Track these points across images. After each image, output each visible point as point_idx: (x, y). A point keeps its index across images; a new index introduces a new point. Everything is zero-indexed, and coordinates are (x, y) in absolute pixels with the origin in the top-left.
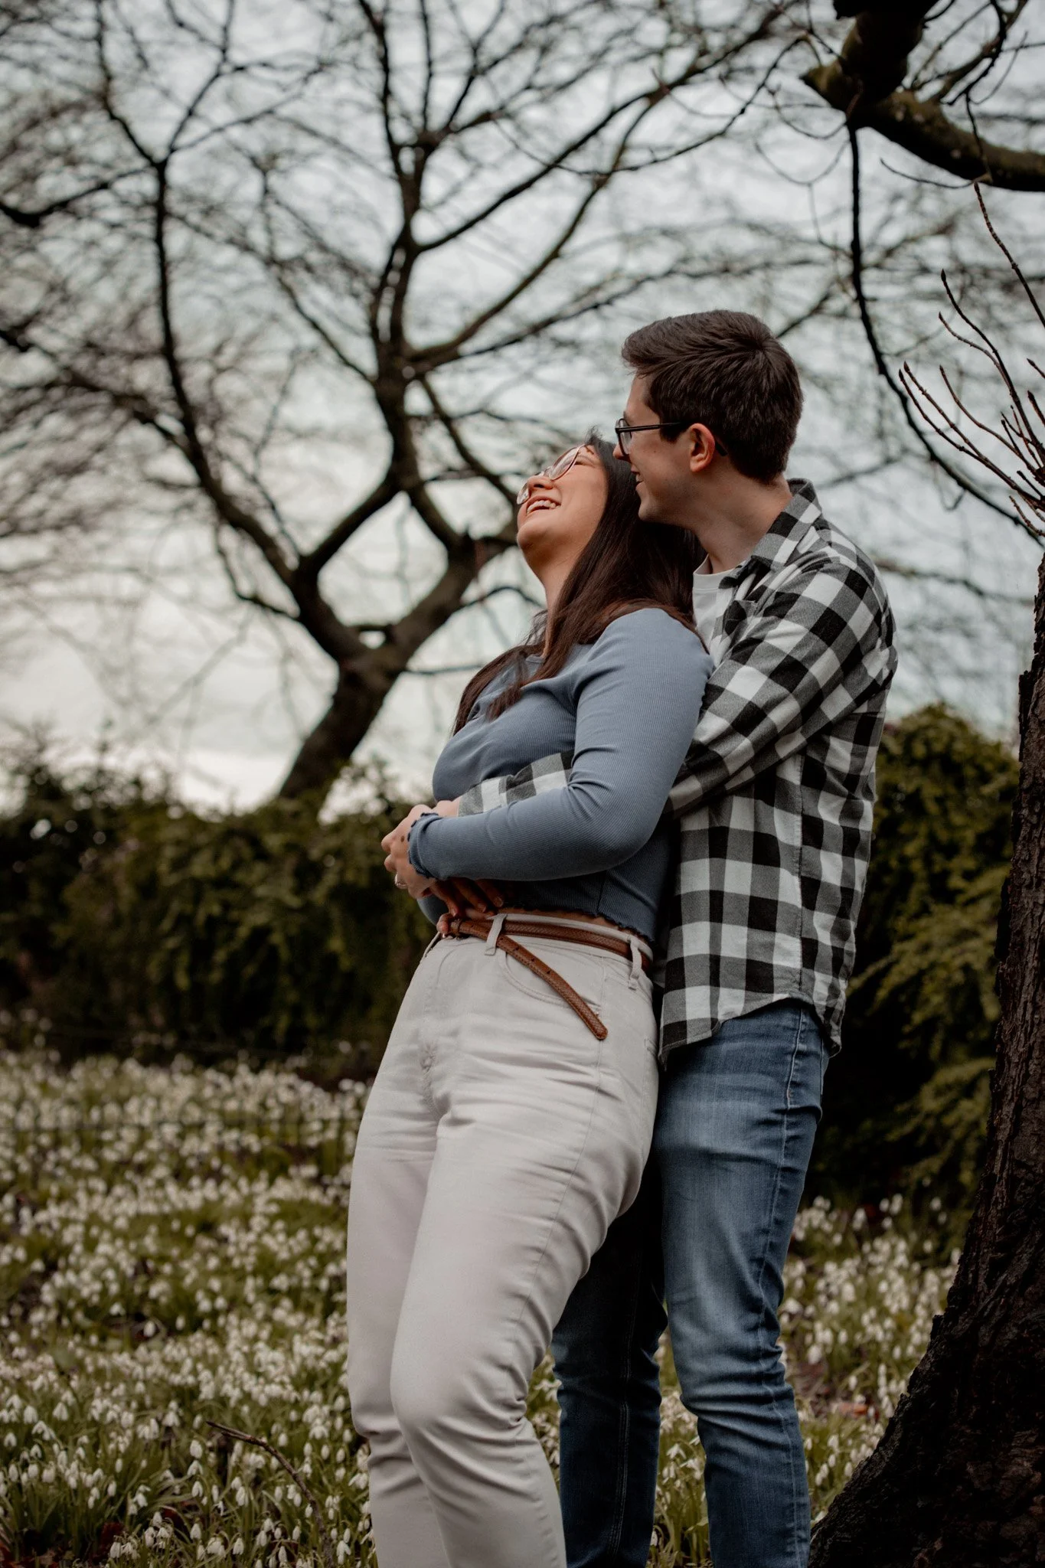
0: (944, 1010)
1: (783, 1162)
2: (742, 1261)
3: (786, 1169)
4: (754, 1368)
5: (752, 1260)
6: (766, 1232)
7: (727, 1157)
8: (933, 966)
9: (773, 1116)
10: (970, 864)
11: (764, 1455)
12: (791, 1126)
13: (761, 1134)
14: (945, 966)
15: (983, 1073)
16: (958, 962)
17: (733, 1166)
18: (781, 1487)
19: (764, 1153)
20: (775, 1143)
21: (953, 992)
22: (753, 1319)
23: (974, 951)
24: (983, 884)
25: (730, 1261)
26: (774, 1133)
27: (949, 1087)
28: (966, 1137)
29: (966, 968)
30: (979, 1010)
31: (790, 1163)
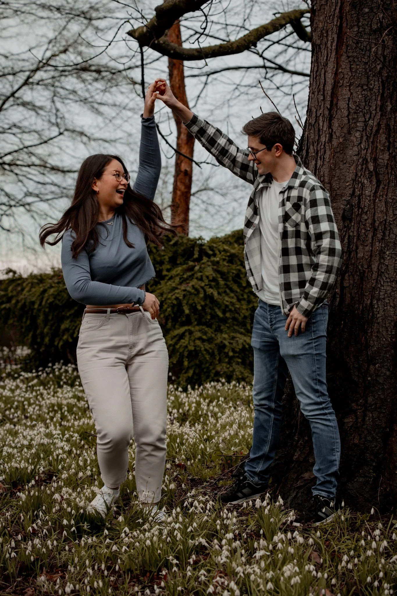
0: (171, 313)
1: (315, 352)
2: (310, 381)
3: (316, 354)
4: (321, 406)
5: (313, 380)
6: (315, 372)
7: (298, 355)
8: (166, 299)
9: (309, 342)
10: (169, 267)
11: (326, 428)
12: (315, 342)
13: (307, 347)
14: (169, 299)
15: (186, 331)
16: (174, 297)
17: (301, 357)
18: (331, 437)
19: (309, 352)
20: (311, 348)
21: (173, 306)
22: (317, 394)
23: (178, 293)
24: (174, 272)
25: (306, 382)
26: (310, 346)
27: (175, 337)
28: (184, 351)
29: (177, 299)
30: (183, 311)
31: (317, 352)
